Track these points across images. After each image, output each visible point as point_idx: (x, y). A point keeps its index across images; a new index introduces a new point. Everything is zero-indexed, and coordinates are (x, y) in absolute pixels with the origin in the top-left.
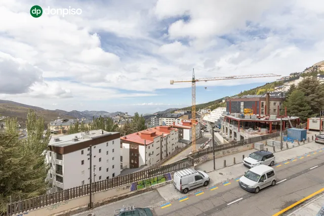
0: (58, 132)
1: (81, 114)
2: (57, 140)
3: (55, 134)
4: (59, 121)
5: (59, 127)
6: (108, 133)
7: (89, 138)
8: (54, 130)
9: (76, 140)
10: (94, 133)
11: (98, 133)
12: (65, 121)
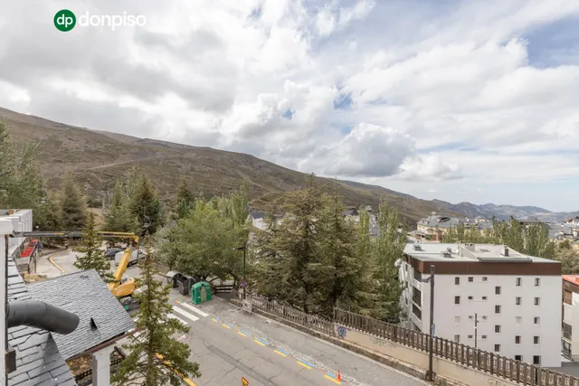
0: (431, 236)
1: (478, 210)
2: (418, 248)
3: (427, 239)
4: (434, 218)
5: (434, 229)
6: (524, 257)
7: (473, 257)
8: (426, 233)
9: (446, 255)
10: (487, 251)
11: (496, 252)
12: (444, 219)
